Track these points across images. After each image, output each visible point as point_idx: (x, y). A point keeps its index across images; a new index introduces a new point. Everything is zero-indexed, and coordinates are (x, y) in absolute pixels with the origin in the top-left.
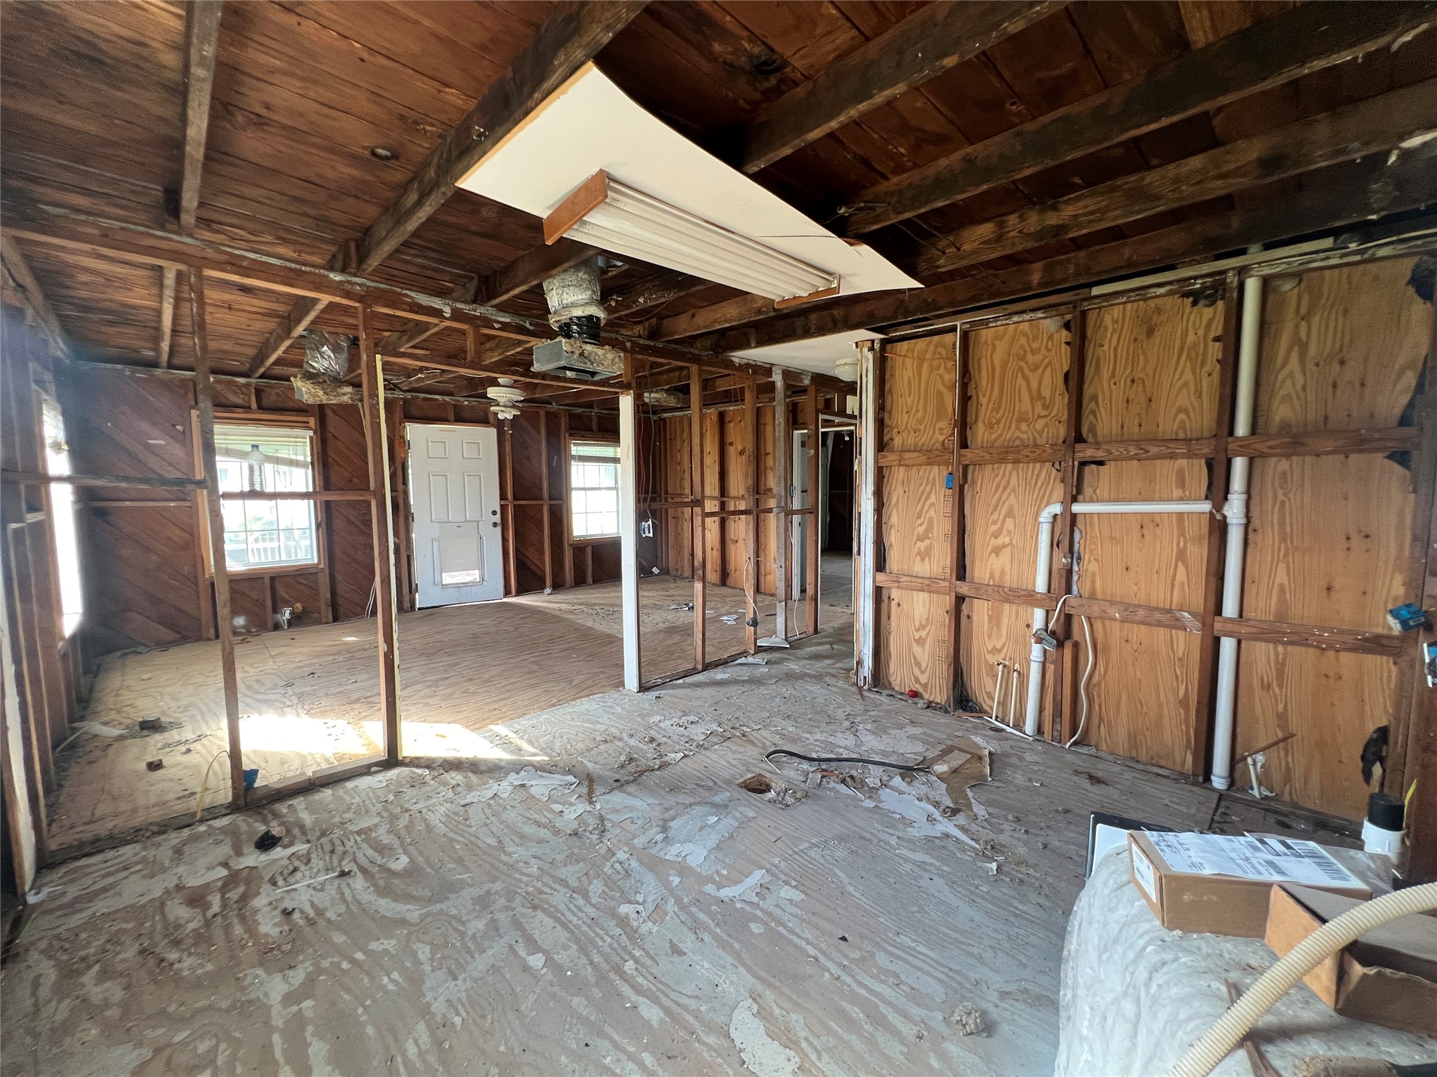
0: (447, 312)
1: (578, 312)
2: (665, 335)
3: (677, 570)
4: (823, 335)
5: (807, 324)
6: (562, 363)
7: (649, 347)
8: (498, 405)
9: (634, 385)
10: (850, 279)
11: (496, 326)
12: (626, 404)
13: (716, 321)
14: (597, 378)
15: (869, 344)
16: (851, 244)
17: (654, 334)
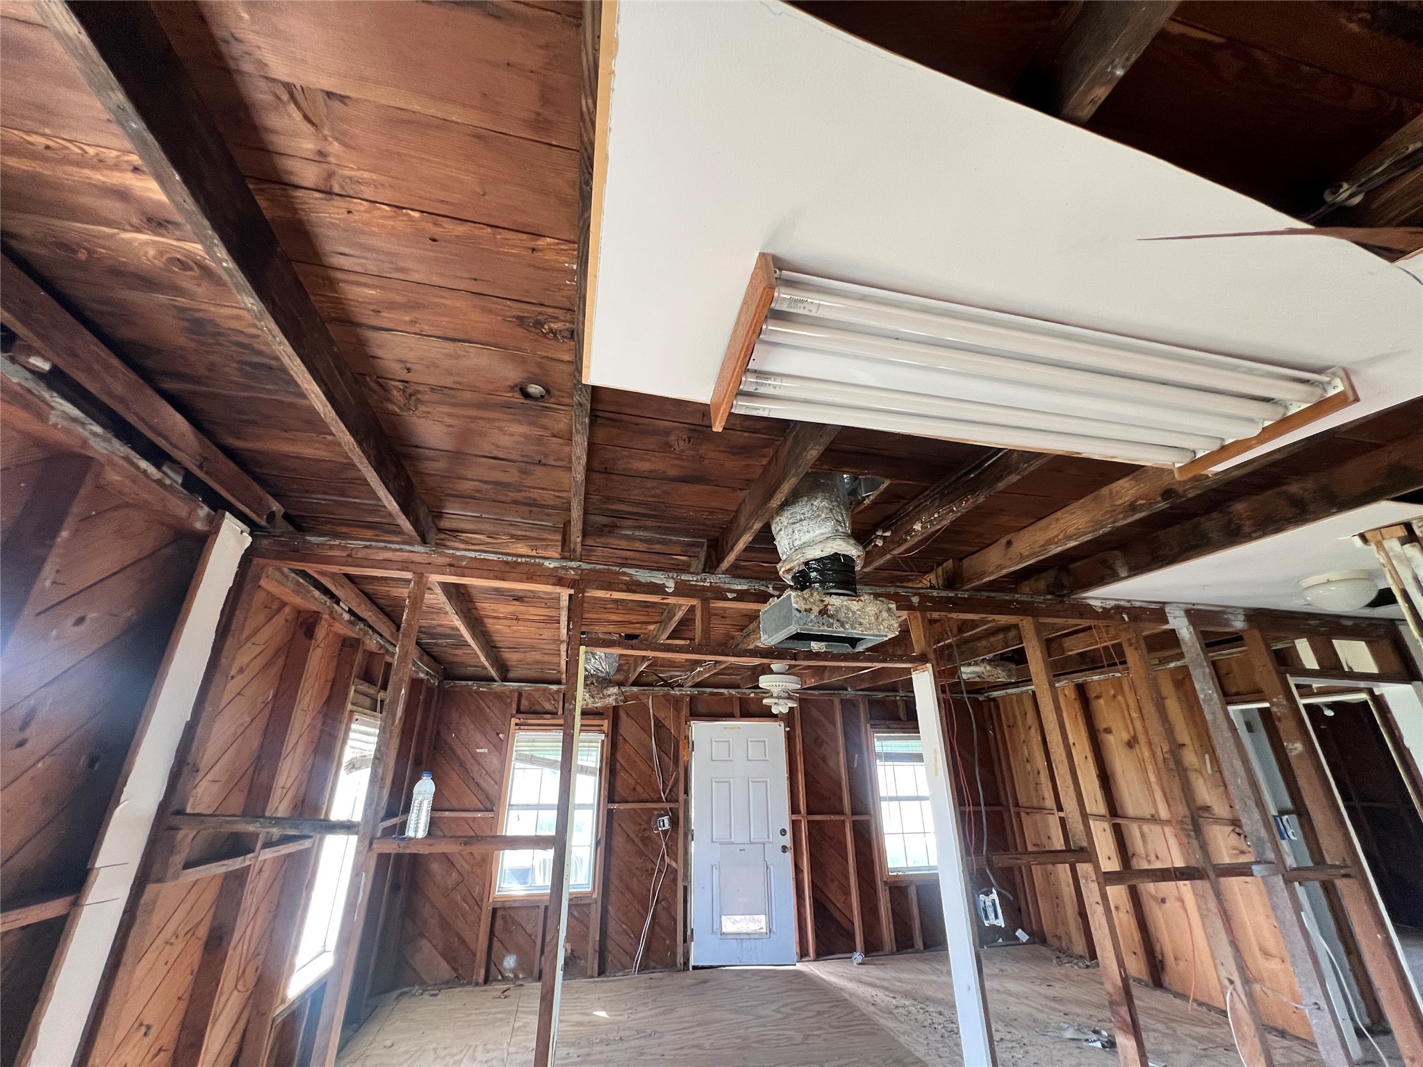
0: (671, 586)
1: (816, 553)
2: (970, 580)
3: (1059, 938)
4: (1278, 530)
6: (793, 629)
7: (949, 599)
8: (772, 696)
9: (932, 656)
11: (730, 596)
12: (924, 684)
13: (1050, 542)
14: (860, 648)
15: (1402, 532)
17: (952, 582)
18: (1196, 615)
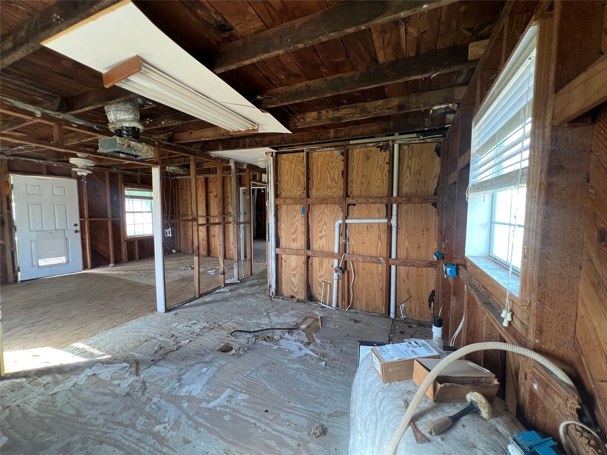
0: (38, 114)
1: (127, 125)
2: (177, 141)
3: (185, 250)
4: (252, 148)
5: (245, 143)
6: (117, 149)
7: (168, 145)
8: (77, 167)
9: (160, 163)
10: (262, 126)
11: (74, 125)
12: (156, 172)
13: (202, 137)
14: (138, 158)
15: (271, 154)
16: (263, 112)
17: (170, 139)
18: (237, 163)
